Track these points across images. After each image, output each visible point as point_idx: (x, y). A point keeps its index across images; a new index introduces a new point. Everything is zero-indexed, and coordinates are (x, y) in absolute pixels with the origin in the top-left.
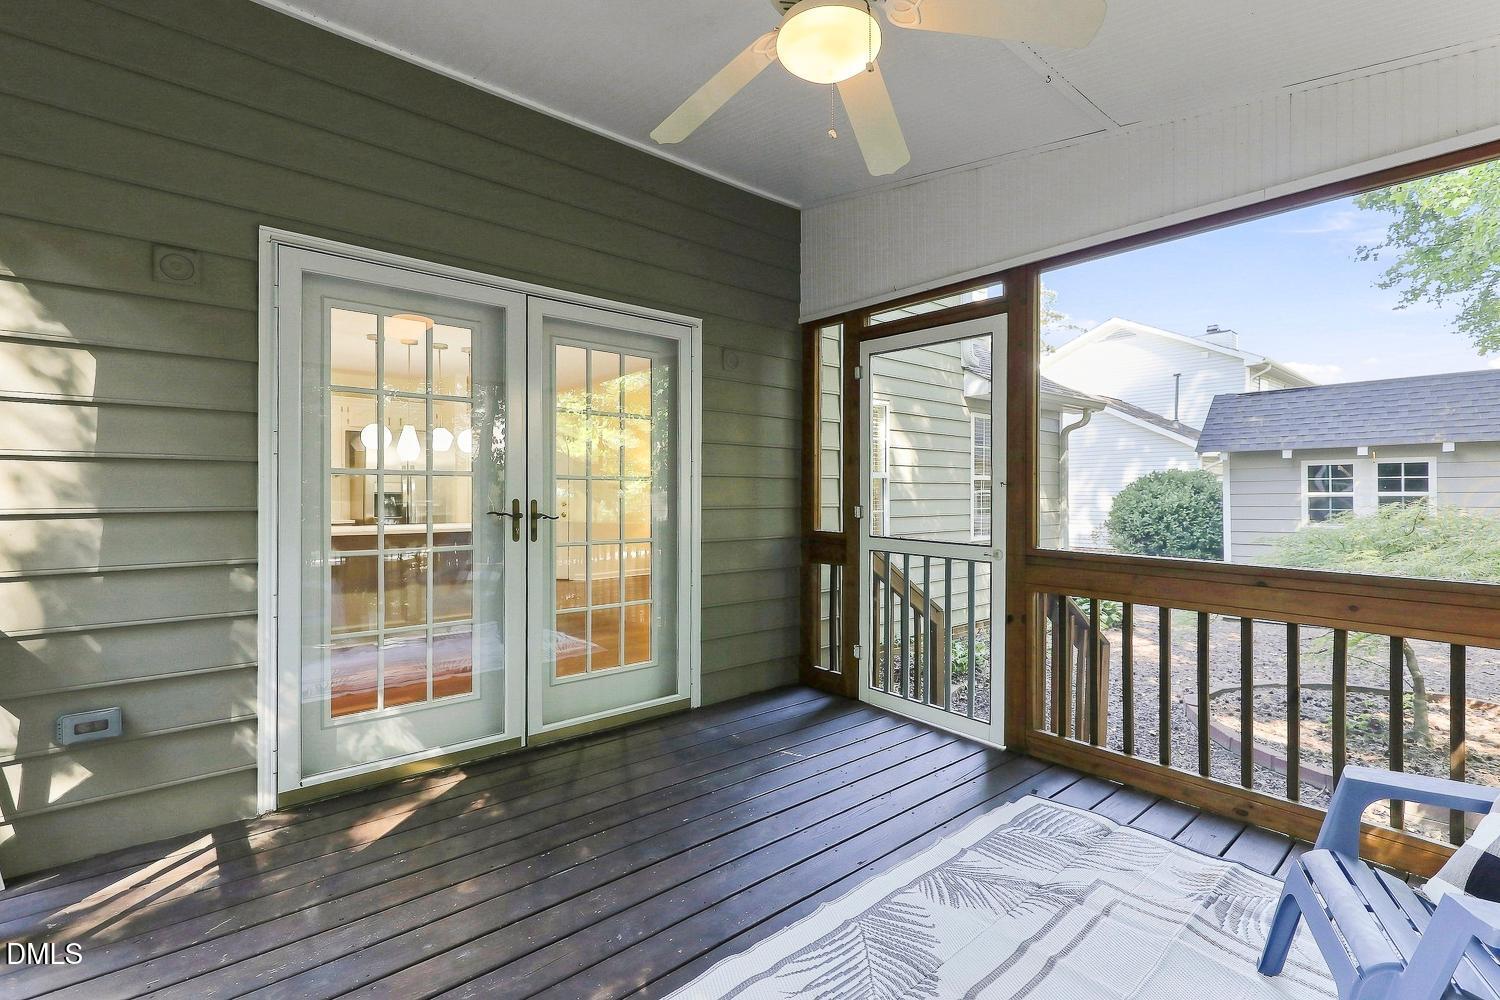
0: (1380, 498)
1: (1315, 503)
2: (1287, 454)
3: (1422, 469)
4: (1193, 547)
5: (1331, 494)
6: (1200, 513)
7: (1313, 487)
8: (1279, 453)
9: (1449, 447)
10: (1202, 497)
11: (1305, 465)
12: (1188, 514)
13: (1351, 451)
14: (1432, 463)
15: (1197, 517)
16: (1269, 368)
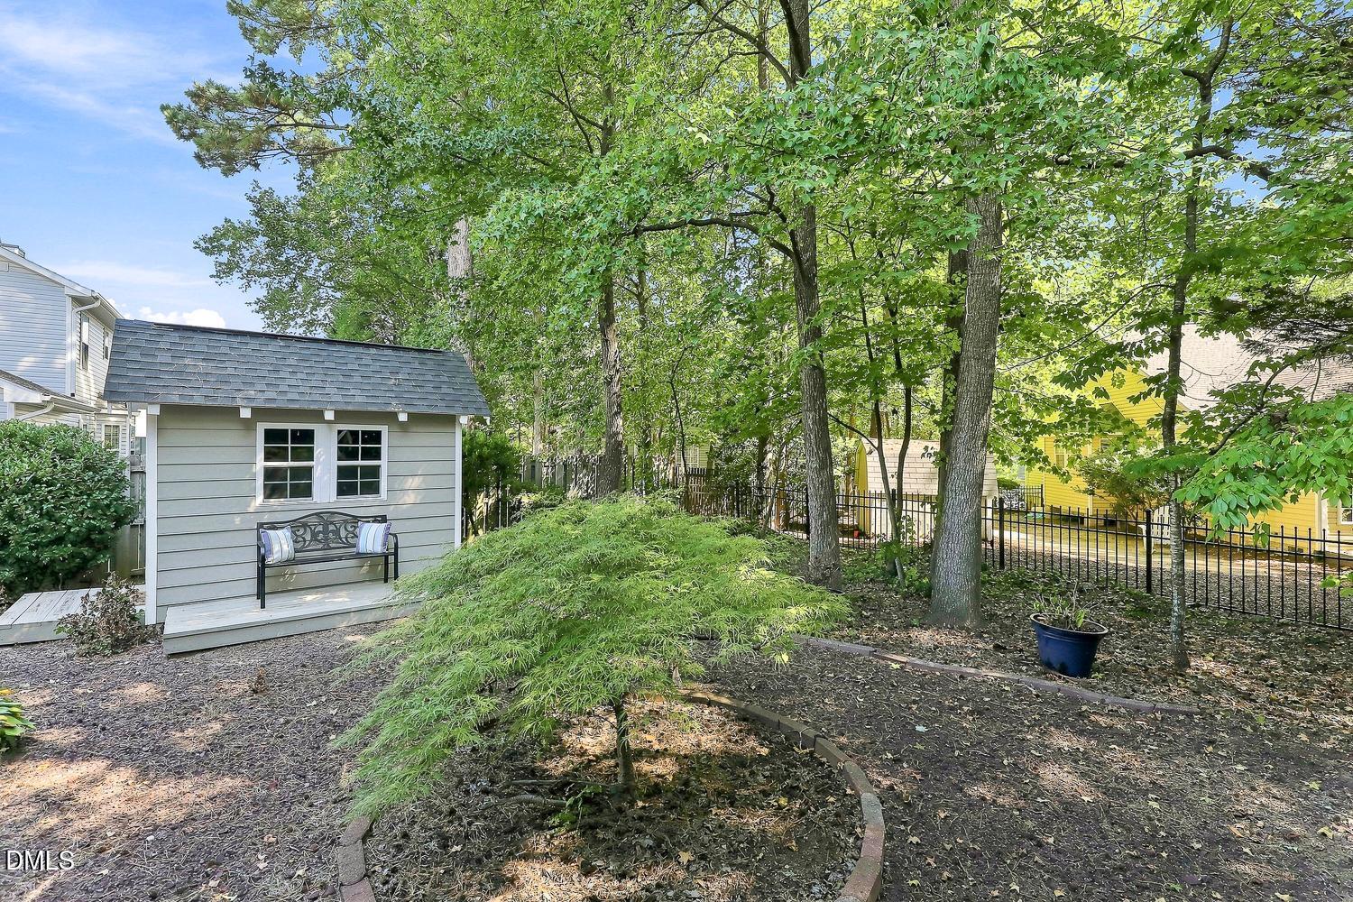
0: (340, 468)
1: (270, 474)
2: (246, 413)
3: (375, 437)
4: (59, 541)
5: (290, 464)
6: (72, 489)
7: (269, 455)
8: (236, 410)
9: (403, 417)
10: (75, 465)
11: (261, 427)
12: (49, 492)
13: (317, 416)
14: (384, 429)
15: (67, 495)
16: (97, 304)
